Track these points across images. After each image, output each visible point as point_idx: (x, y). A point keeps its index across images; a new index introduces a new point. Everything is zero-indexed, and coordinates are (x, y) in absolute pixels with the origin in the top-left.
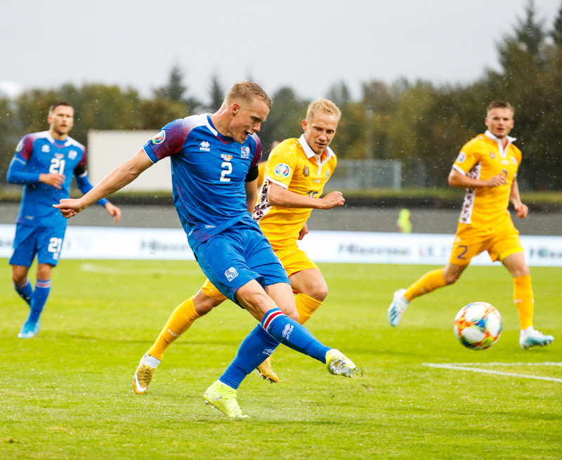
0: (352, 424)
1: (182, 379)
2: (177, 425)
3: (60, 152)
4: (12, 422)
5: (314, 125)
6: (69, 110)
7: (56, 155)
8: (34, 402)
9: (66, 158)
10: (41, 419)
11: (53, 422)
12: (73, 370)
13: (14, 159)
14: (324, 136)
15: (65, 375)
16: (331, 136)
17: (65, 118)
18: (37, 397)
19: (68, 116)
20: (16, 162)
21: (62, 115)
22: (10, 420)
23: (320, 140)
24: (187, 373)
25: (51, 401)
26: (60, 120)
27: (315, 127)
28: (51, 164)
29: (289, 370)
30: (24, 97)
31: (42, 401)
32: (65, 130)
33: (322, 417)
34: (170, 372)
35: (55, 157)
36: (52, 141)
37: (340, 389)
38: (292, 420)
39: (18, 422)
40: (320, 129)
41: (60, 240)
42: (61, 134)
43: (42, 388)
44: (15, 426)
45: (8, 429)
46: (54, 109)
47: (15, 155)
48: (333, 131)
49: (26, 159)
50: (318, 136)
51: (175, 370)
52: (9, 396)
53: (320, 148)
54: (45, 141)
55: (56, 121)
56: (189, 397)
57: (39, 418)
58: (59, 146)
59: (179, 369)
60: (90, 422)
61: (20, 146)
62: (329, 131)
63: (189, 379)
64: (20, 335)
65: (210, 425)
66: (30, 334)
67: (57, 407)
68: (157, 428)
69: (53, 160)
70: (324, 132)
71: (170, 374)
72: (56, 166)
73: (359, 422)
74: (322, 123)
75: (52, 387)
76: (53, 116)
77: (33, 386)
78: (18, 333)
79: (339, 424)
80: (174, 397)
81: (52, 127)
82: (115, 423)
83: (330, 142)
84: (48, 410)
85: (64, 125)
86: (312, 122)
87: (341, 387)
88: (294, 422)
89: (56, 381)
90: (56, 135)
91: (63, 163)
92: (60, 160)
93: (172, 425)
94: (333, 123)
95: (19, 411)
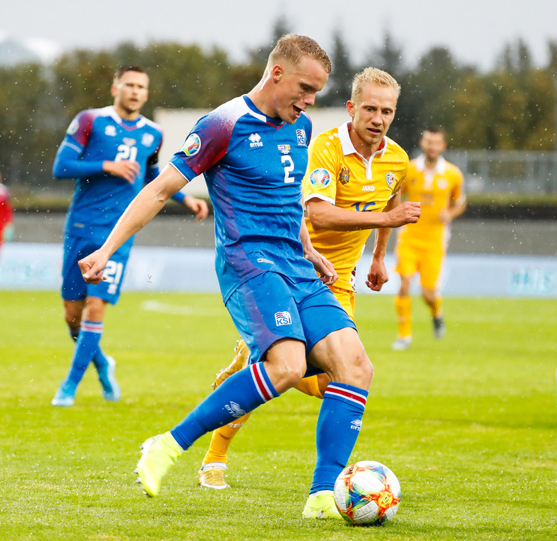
0: (529, 531)
1: (286, 466)
2: (277, 532)
3: (129, 137)
4: (41, 527)
5: (363, 104)
6: (141, 79)
7: (125, 140)
8: (74, 499)
9: (138, 145)
10: (83, 524)
11: (100, 528)
12: (129, 454)
13: (65, 143)
14: (379, 118)
15: (118, 460)
16: (390, 118)
17: (136, 90)
18: (77, 492)
19: (141, 87)
20: (67, 148)
21: (131, 85)
22: (38, 524)
23: (373, 124)
24: (292, 457)
25: (97, 498)
26: (129, 91)
27: (365, 107)
28: (118, 152)
29: (439, 453)
30: (64, 60)
31: (85, 498)
32: (136, 106)
33: (485, 521)
34: (269, 456)
35: (124, 144)
36: (118, 120)
37: (513, 481)
38: (442, 526)
39: (49, 527)
40: (372, 109)
41: (120, 266)
42: (129, 112)
43: (85, 478)
44: (45, 533)
45: (35, 538)
46: (120, 76)
47: (66, 139)
48: (391, 111)
49: (82, 145)
50: (371, 119)
51: (275, 453)
52: (37, 491)
53: (374, 136)
54: (110, 120)
55: (123, 93)
56: (295, 492)
57: (80, 522)
58: (128, 129)
59: (282, 452)
60: (152, 528)
61: (73, 127)
62: (385, 111)
63: (297, 467)
64: (55, 402)
65: (325, 532)
66: (69, 401)
67: (105, 506)
68: (249, 537)
69: (121, 148)
70: (379, 112)
71: (268, 459)
72: (125, 155)
73: (539, 529)
74: (373, 100)
75: (98, 478)
76: (119, 86)
77: (71, 476)
78: (51, 399)
79: (510, 531)
80: (273, 492)
81: (117, 100)
82: (188, 530)
83: (387, 128)
84: (92, 510)
85: (134, 100)
86: (360, 100)
87: (514, 477)
88: (445, 528)
89: (105, 470)
90: (124, 113)
91: (134, 151)
92: (131, 147)
93: (271, 533)
94: (389, 100)
95: (52, 511)
